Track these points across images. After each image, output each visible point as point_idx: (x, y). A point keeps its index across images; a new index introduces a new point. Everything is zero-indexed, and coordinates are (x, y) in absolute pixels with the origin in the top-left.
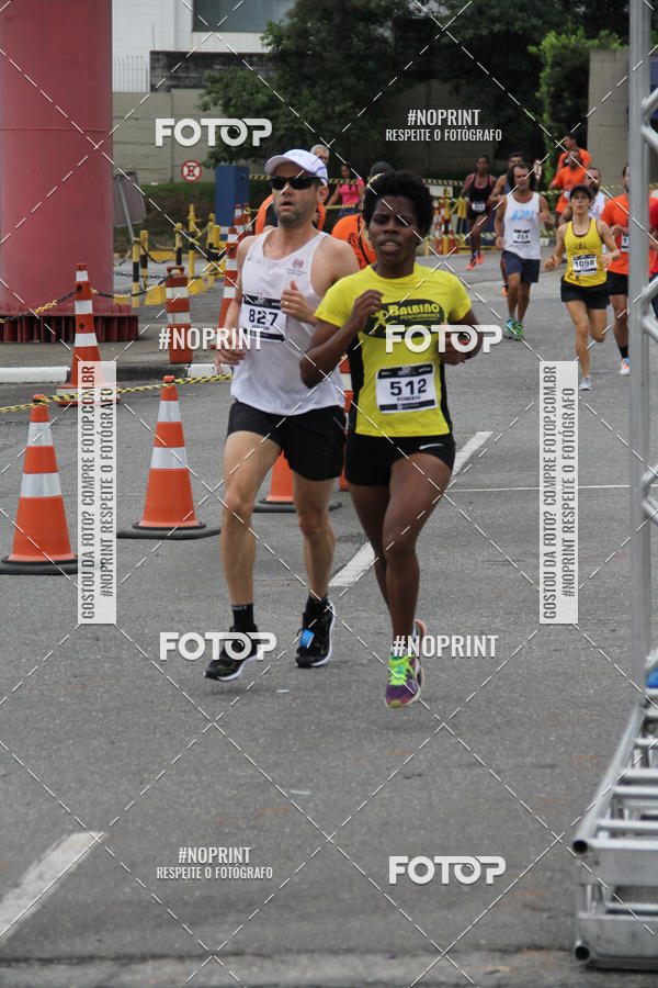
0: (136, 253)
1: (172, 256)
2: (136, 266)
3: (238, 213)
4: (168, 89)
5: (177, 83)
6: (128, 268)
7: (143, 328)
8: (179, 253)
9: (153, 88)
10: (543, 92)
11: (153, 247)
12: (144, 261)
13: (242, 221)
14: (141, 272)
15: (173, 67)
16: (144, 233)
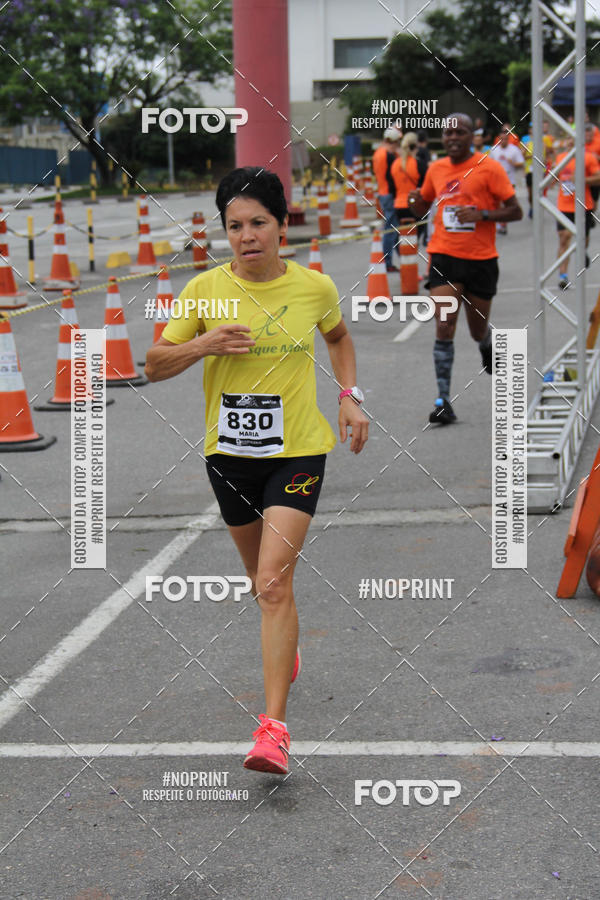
0: (304, 182)
1: (322, 183)
2: (305, 189)
3: (356, 159)
4: (322, 99)
5: (326, 96)
6: (301, 189)
7: (307, 218)
8: (327, 181)
9: (315, 99)
10: (509, 92)
11: (313, 179)
12: (309, 185)
13: (357, 163)
14: (308, 190)
15: (325, 88)
16: (309, 172)
